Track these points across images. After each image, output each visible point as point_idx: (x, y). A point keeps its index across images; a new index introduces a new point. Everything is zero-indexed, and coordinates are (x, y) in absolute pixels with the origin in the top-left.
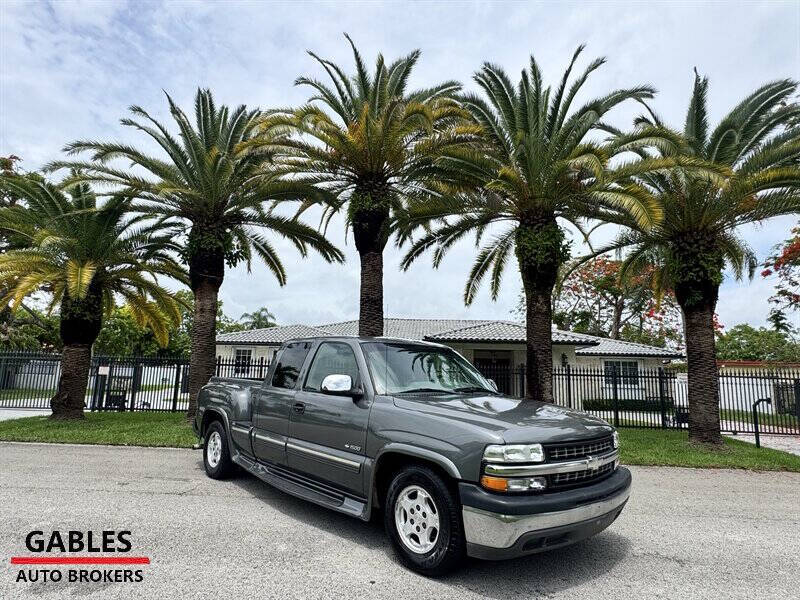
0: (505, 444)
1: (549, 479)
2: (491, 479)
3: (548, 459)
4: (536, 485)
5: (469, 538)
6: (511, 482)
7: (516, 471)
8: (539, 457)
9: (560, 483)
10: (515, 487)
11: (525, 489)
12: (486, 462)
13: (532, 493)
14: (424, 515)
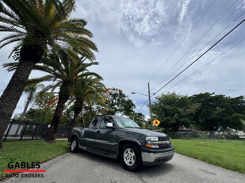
0: (150, 136)
1: (160, 145)
2: (147, 145)
3: (159, 140)
4: (157, 147)
5: (143, 160)
6: (152, 145)
7: (153, 143)
8: (157, 140)
9: (162, 147)
10: (153, 147)
11: (155, 147)
12: (147, 141)
13: (156, 148)
14: (131, 155)
